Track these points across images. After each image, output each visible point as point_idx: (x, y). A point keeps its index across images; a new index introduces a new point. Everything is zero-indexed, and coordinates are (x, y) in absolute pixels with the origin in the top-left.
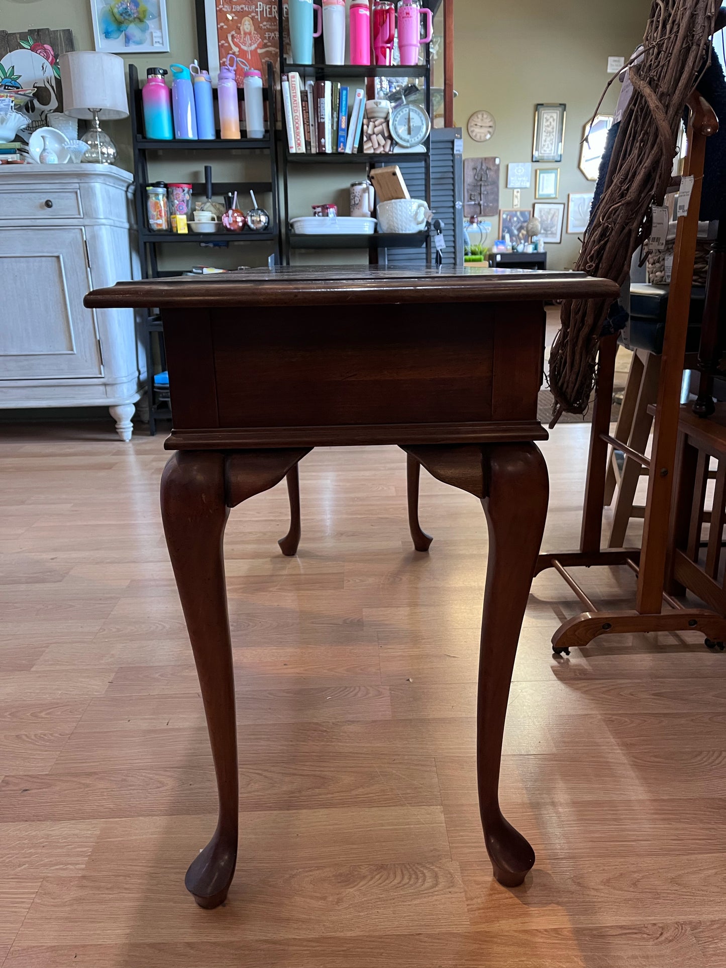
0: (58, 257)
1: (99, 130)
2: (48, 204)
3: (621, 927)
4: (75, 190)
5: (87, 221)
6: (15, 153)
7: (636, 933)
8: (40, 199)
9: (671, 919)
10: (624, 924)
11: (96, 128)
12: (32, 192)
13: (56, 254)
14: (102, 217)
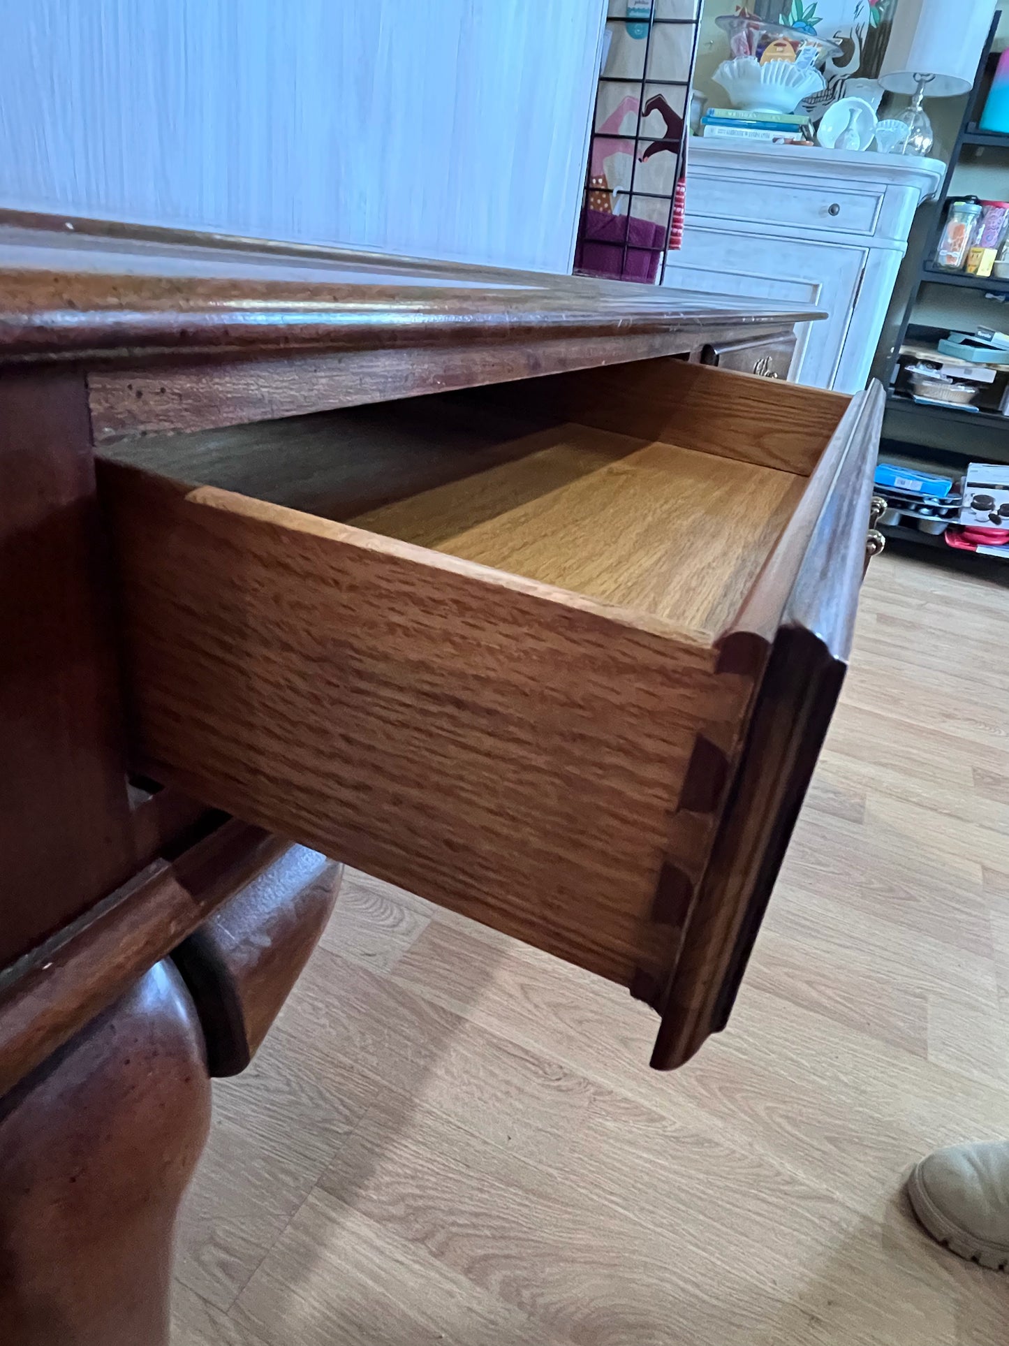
0: (816, 286)
1: (920, 109)
2: (833, 211)
3: (527, 1052)
4: (878, 195)
5: (876, 241)
6: (796, 131)
7: (534, 1064)
8: (824, 201)
9: (582, 1072)
10: (532, 1049)
11: (915, 106)
12: (816, 189)
13: (814, 282)
14: (897, 237)
